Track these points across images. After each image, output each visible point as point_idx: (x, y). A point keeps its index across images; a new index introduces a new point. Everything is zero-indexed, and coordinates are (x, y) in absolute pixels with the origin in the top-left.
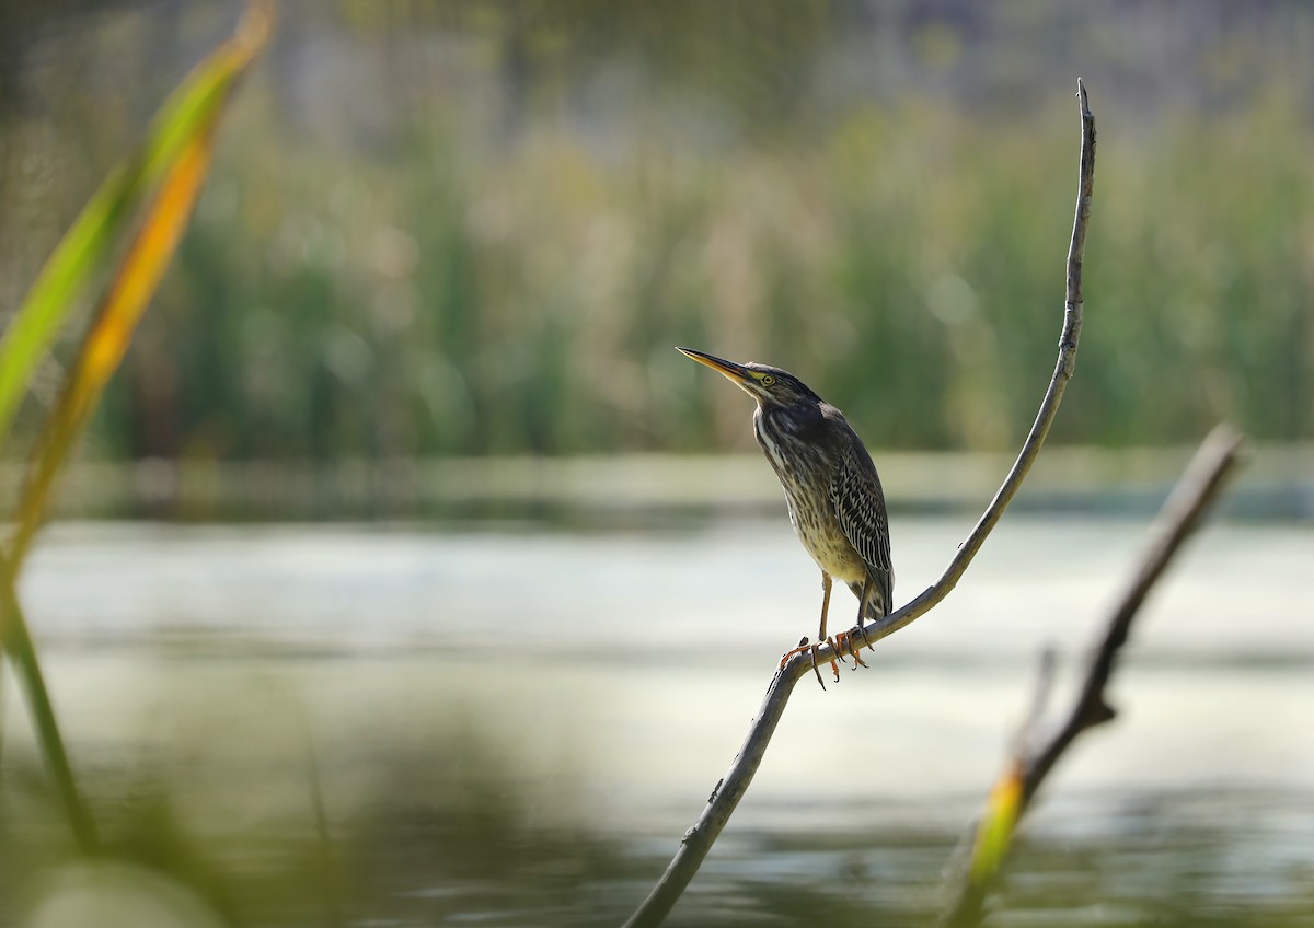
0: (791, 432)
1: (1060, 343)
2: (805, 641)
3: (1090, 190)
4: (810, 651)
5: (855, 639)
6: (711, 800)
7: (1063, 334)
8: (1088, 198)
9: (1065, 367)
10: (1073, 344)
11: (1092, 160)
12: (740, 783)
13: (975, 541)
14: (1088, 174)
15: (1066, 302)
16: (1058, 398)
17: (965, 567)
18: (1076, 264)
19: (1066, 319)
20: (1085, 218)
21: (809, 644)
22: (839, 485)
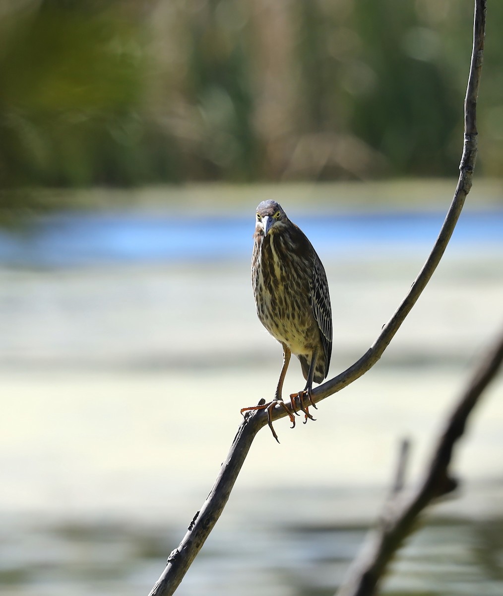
0: (293, 251)
1: (460, 166)
2: (262, 401)
3: (482, 46)
4: (266, 410)
5: (303, 401)
6: (190, 528)
7: (462, 159)
8: (481, 51)
9: (465, 185)
10: (470, 167)
11: (483, 22)
12: (213, 514)
13: (394, 323)
14: (480, 33)
15: (465, 134)
16: (459, 211)
17: (387, 343)
18: (472, 104)
19: (464, 147)
20: (478, 67)
21: (266, 403)
22: (313, 282)
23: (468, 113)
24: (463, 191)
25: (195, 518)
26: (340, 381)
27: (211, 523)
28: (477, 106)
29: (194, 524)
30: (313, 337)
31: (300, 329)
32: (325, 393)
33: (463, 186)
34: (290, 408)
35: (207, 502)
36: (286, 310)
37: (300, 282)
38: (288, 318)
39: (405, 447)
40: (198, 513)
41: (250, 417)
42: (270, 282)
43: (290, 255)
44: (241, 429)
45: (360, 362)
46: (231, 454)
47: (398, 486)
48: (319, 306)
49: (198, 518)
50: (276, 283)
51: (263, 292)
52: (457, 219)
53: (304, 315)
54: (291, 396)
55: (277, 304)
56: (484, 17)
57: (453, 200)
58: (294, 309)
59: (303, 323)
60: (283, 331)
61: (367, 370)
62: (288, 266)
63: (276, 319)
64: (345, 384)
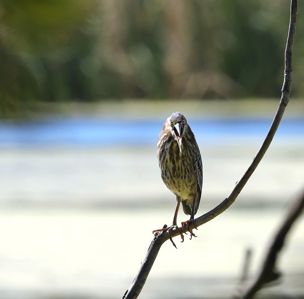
1: (282, 90)
2: (165, 226)
3: (295, 20)
4: (168, 231)
5: (189, 226)
7: (283, 85)
8: (295, 23)
9: (285, 100)
10: (288, 90)
11: (296, 6)
12: (136, 292)
13: (243, 181)
14: (294, 12)
15: (285, 71)
16: (281, 115)
17: (239, 193)
18: (289, 54)
19: (285, 78)
20: (293, 32)
21: (168, 227)
22: (196, 157)
23: (287, 58)
24: (284, 105)
25: (125, 294)
26: (211, 215)
27: (135, 297)
28: (292, 55)
29: (125, 298)
30: (195, 188)
31: (188, 185)
32: (202, 221)
33: (284, 101)
34: (181, 230)
35: (132, 285)
36: (181, 174)
37: (191, 158)
38: (182, 178)
39: (249, 254)
40: (127, 291)
41: (158, 235)
42: (174, 158)
43: (188, 143)
44: (153, 242)
45: (223, 203)
46: (147, 257)
47: (244, 278)
48: (199, 170)
49: (127, 294)
50: (178, 158)
51: (168, 164)
52: (280, 121)
53: (191, 176)
54: (182, 223)
55: (176, 170)
56: (297, 3)
57: (278, 110)
58: (185, 173)
59: (190, 181)
60: (177, 186)
61: (226, 208)
62: (187, 149)
63: (174, 179)
64: (214, 216)
